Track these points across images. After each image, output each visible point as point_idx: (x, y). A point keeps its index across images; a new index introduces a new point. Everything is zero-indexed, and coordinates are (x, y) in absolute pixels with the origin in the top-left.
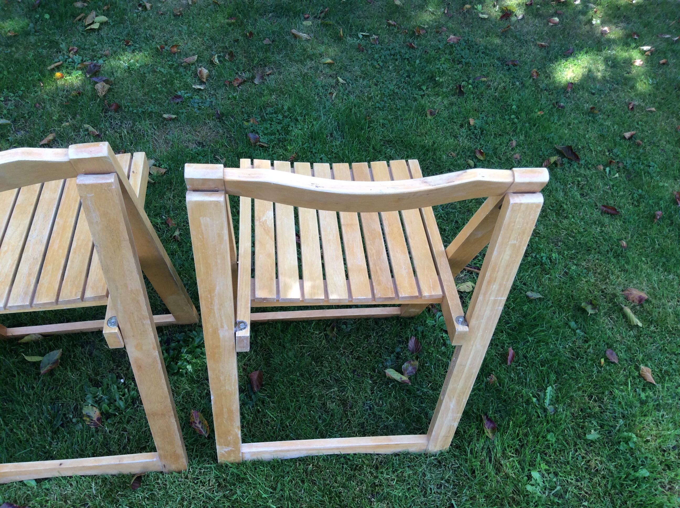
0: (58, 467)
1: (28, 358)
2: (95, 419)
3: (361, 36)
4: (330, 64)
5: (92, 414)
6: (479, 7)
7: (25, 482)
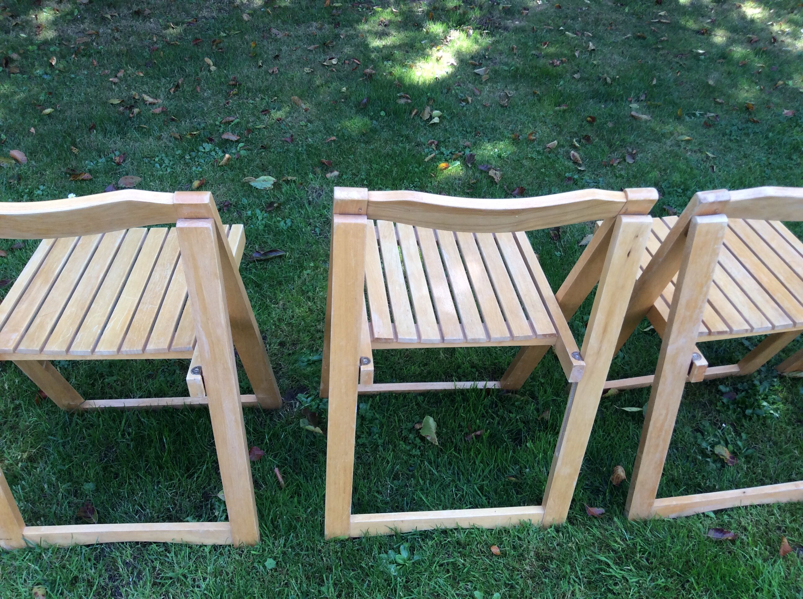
0: (743, 495)
1: (627, 409)
2: (728, 458)
3: (698, 115)
4: (688, 141)
5: (724, 454)
6: (790, 83)
7: (706, 514)
